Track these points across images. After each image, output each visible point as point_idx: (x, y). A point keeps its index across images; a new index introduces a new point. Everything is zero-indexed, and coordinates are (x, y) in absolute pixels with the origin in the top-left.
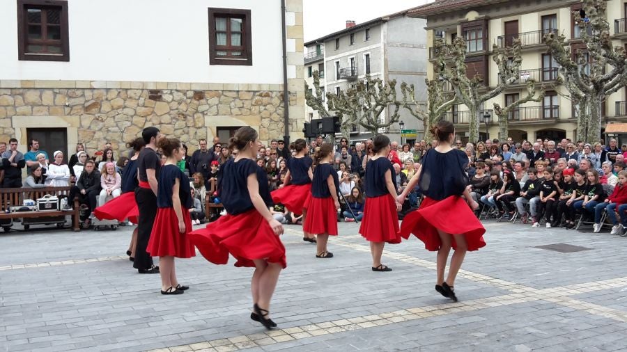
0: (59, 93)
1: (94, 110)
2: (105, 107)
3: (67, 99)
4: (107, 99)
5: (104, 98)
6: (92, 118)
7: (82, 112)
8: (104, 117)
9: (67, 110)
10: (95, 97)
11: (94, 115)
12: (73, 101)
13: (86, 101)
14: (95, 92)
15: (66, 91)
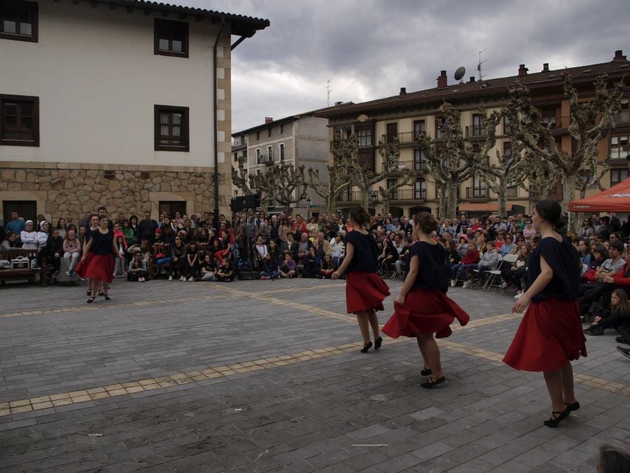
0: (30, 172)
1: (59, 187)
2: (69, 184)
3: (36, 177)
4: (70, 178)
5: (67, 177)
6: (57, 192)
7: (49, 188)
8: (67, 193)
9: (37, 186)
10: (60, 176)
11: (59, 190)
12: (41, 179)
13: (54, 179)
14: (60, 171)
15: (36, 171)
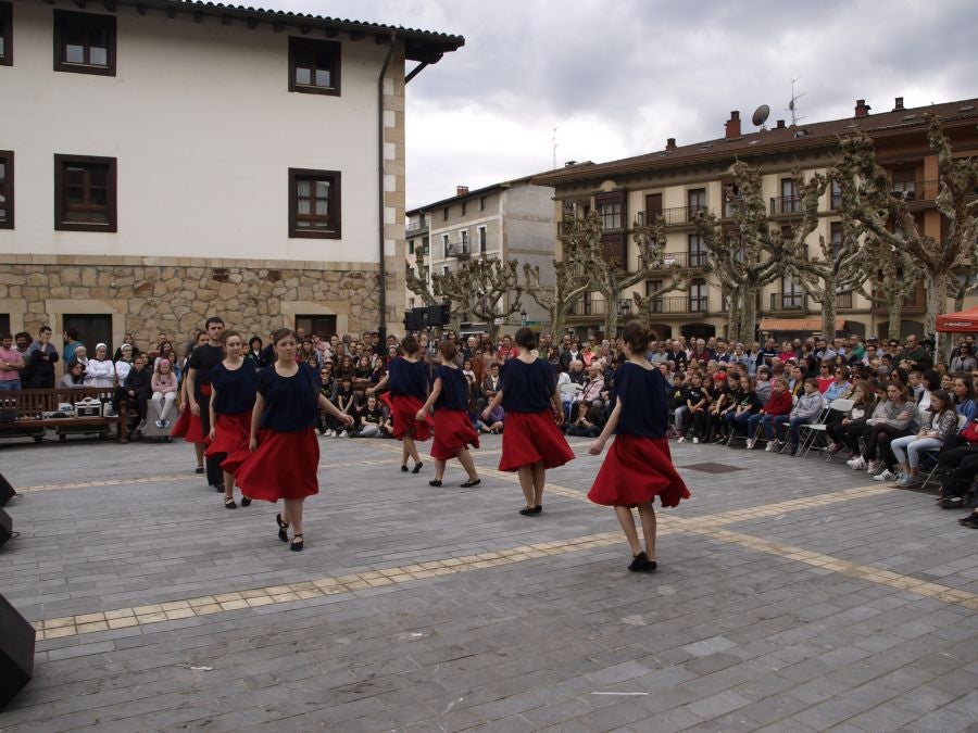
0: (104, 271)
1: (146, 293)
2: (159, 289)
3: (112, 278)
4: (161, 280)
5: (158, 278)
6: (143, 302)
7: (131, 295)
8: (157, 301)
9: (113, 292)
10: (147, 276)
11: (145, 298)
12: (120, 282)
13: (136, 282)
14: (148, 270)
15: (112, 269)
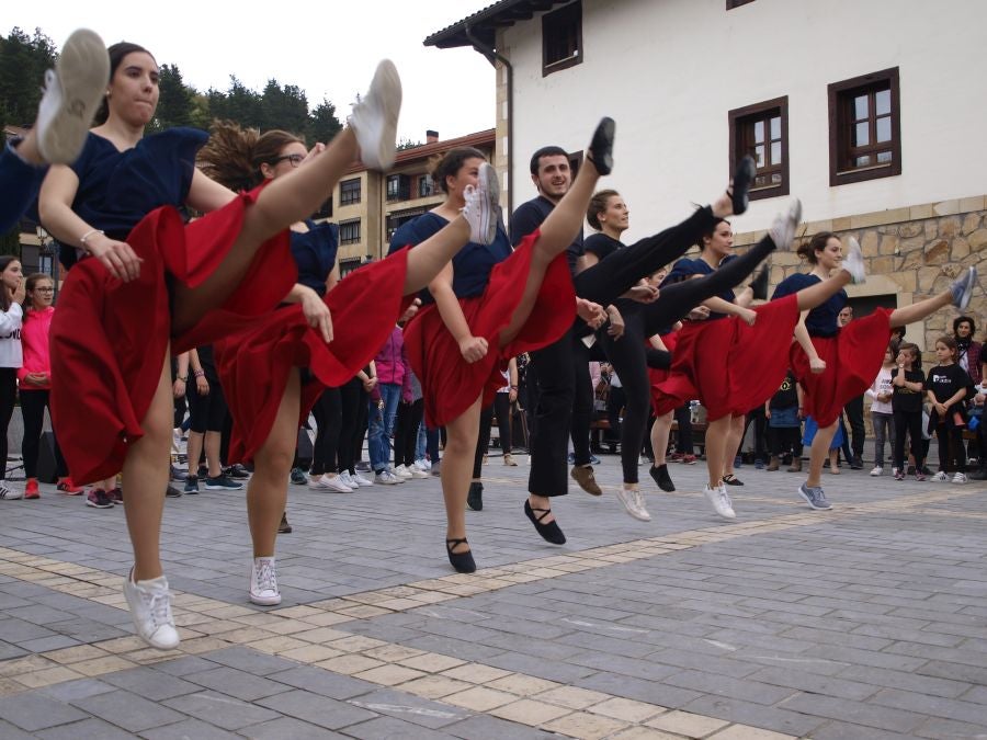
0: (886, 233)
1: (940, 257)
2: (959, 250)
3: (897, 242)
4: (961, 234)
5: (956, 232)
6: (936, 271)
7: (921, 262)
8: (955, 268)
9: (898, 261)
10: (941, 232)
11: (939, 266)
12: (908, 245)
13: (929, 242)
14: (942, 222)
15: (896, 227)
